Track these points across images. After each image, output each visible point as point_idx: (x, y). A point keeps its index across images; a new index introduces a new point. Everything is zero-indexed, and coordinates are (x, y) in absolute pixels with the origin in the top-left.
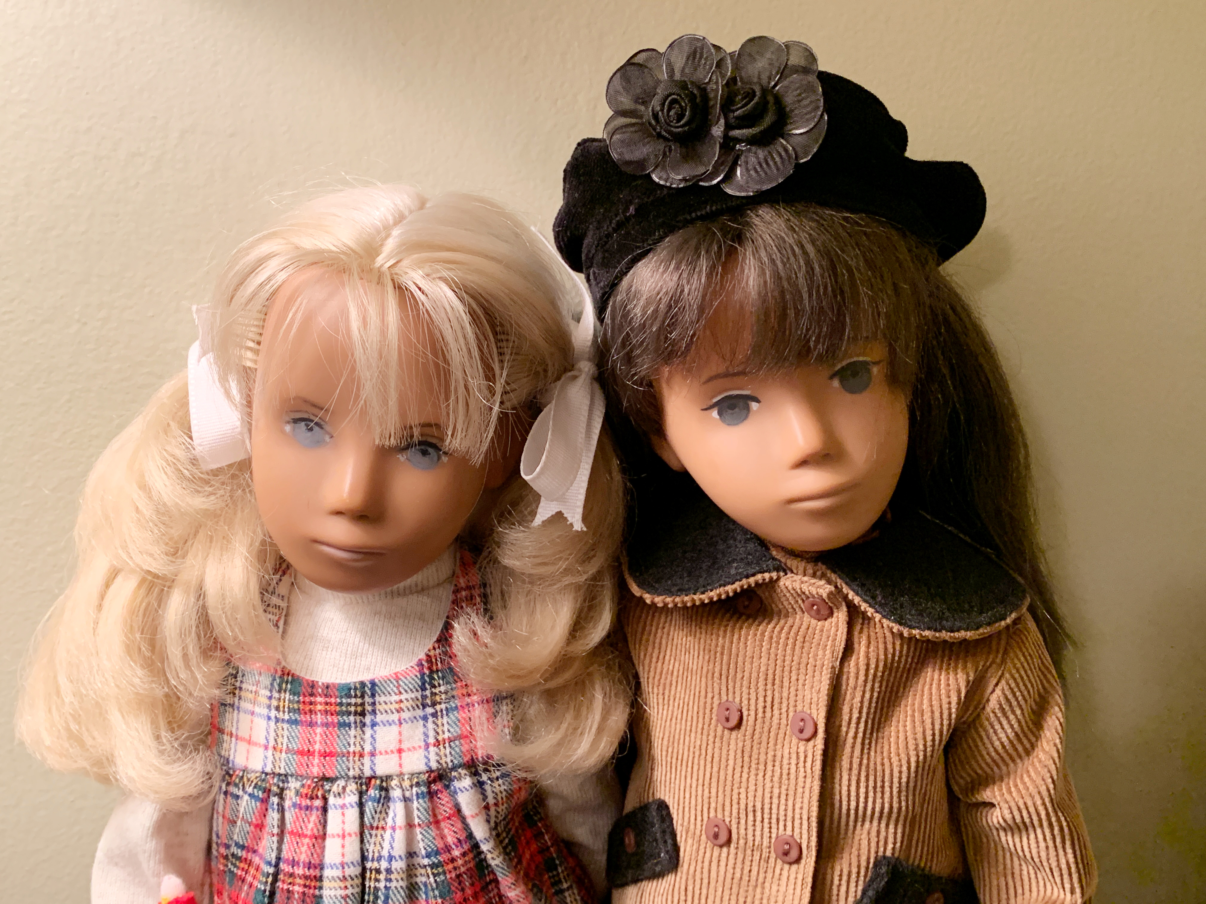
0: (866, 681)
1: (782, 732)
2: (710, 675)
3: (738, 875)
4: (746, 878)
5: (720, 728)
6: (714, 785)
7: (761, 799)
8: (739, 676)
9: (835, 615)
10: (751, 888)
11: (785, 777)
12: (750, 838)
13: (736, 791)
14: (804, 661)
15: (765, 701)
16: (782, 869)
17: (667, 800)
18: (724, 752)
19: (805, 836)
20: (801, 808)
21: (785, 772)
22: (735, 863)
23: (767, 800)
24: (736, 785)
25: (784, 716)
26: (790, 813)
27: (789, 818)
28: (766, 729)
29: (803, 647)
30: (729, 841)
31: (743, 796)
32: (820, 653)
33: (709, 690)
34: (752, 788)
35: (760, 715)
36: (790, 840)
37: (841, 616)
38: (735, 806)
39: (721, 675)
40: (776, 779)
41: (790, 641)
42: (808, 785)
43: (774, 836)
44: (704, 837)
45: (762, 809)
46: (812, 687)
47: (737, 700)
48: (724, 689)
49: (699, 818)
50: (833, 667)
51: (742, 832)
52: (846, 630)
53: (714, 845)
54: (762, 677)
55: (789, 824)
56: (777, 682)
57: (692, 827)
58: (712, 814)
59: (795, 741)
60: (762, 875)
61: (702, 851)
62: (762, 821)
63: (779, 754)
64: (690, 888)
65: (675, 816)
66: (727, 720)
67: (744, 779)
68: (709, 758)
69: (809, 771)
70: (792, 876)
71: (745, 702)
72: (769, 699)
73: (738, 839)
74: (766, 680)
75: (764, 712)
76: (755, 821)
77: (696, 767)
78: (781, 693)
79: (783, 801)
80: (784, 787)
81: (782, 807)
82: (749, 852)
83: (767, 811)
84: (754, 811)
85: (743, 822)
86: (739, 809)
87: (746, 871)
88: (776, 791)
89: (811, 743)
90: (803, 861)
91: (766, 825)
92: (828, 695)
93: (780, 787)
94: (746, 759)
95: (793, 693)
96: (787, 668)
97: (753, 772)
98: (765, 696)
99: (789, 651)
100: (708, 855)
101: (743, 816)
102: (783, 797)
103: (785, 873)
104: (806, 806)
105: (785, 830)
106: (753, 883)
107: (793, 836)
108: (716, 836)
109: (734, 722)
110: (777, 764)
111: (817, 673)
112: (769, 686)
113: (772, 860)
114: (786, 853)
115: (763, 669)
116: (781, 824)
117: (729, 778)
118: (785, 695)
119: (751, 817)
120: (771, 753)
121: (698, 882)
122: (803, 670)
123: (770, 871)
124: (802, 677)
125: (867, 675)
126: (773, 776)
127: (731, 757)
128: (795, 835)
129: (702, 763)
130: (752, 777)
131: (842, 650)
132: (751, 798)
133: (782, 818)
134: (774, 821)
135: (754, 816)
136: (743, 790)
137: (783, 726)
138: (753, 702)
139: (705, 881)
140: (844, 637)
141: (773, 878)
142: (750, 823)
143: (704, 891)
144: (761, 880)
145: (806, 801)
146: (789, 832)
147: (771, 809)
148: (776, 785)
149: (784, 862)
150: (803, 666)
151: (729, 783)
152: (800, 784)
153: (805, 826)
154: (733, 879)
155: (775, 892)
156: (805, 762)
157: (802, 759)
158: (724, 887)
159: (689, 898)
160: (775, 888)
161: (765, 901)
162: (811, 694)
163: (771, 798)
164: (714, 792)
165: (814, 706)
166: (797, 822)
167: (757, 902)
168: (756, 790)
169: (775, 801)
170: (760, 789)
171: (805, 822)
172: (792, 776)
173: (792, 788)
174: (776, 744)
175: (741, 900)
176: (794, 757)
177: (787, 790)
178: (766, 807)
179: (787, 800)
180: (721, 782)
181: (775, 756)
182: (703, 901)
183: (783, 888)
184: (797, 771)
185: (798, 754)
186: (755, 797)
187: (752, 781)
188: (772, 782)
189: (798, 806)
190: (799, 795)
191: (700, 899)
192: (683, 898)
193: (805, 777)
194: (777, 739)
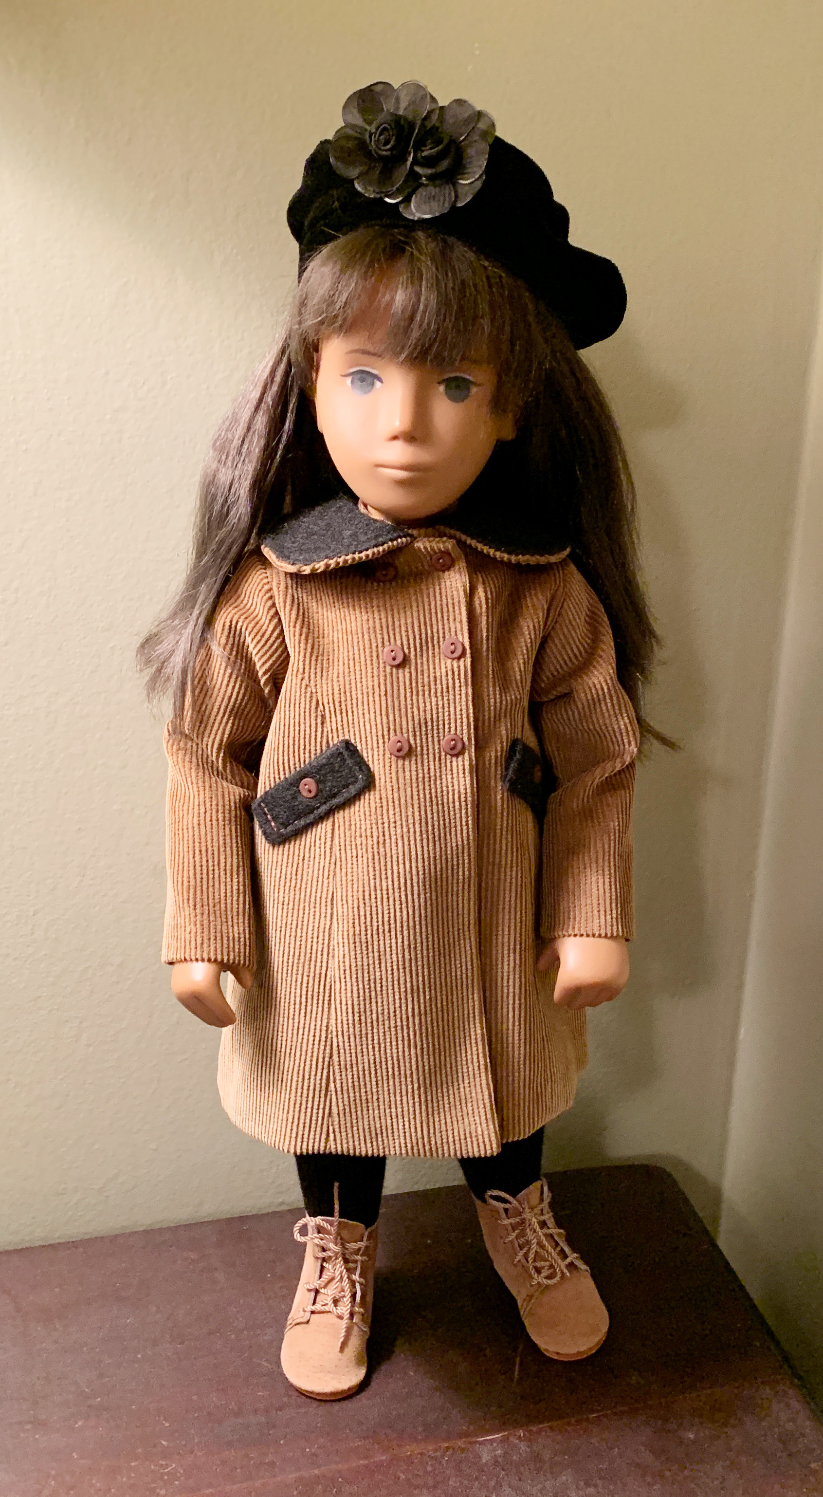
1: (437, 658)
2: (371, 629)
3: (421, 775)
4: (427, 775)
5: (388, 668)
6: (390, 711)
7: (430, 712)
8: (396, 624)
9: (458, 564)
10: (432, 782)
11: (445, 690)
12: (425, 745)
13: (409, 711)
14: (444, 601)
15: (420, 639)
16: (451, 762)
17: (349, 739)
18: (395, 685)
19: (465, 731)
20: (461, 710)
22: (417, 767)
23: (434, 712)
24: (409, 707)
25: (436, 647)
26: (452, 716)
27: (452, 721)
28: (425, 660)
29: (441, 593)
30: (409, 752)
31: (416, 713)
32: (455, 593)
33: (373, 641)
34: (422, 705)
35: (418, 652)
36: (454, 737)
37: (462, 563)
38: (410, 723)
39: (381, 627)
40: (439, 694)
41: (430, 591)
42: (463, 692)
43: (442, 738)
44: (388, 755)
45: (432, 719)
46: (455, 620)
47: (399, 642)
48: (386, 637)
49: (382, 741)
50: (466, 602)
51: (418, 742)
52: (467, 575)
53: (398, 757)
54: (416, 620)
56: (427, 622)
57: (376, 750)
58: (394, 734)
59: (449, 661)
60: (438, 770)
61: (387, 765)
62: (432, 729)
63: (438, 674)
64: (384, 796)
66: (394, 659)
67: (415, 701)
68: (383, 693)
69: (463, 681)
71: (405, 643)
72: (423, 637)
73: (416, 748)
75: (421, 649)
76: (427, 730)
77: (371, 704)
78: (432, 629)
79: (446, 709)
80: (445, 699)
81: (446, 714)
82: (425, 756)
83: (435, 720)
84: (426, 723)
85: (418, 733)
86: (414, 725)
88: (440, 703)
89: (462, 660)
90: (466, 751)
91: (436, 731)
92: (467, 622)
93: (443, 699)
94: (414, 685)
95: (440, 627)
96: (433, 611)
97: (421, 693)
98: (420, 634)
100: (394, 766)
101: (417, 729)
102: (446, 705)
103: (454, 763)
104: (464, 707)
105: (450, 731)
107: (456, 734)
108: (399, 750)
109: (399, 660)
110: (438, 682)
111: (457, 608)
112: (422, 627)
113: (443, 757)
114: (453, 749)
115: (415, 614)
116: (447, 726)
117: (403, 703)
118: (435, 630)
119: (423, 729)
120: (432, 675)
121: (389, 789)
122: (445, 610)
123: (443, 765)
124: (445, 614)
126: (436, 693)
127: (401, 687)
128: (458, 732)
129: (377, 698)
130: (421, 697)
131: (468, 588)
132: (422, 713)
133: (446, 723)
135: (426, 727)
136: (415, 710)
137: (437, 654)
138: (412, 645)
139: (395, 787)
140: (467, 578)
141: (446, 770)
143: (396, 795)
145: (464, 703)
146: (453, 732)
147: (438, 717)
148: (440, 698)
149: (452, 756)
150: (444, 606)
152: (457, 692)
153: (465, 724)
154: (417, 779)
155: (450, 780)
156: (459, 675)
157: (456, 673)
158: (412, 787)
159: (385, 804)
160: (449, 777)
161: (445, 789)
162: (455, 624)
163: (437, 709)
164: (391, 718)
165: (459, 632)
166: (459, 721)
167: (439, 790)
168: (425, 706)
169: (440, 710)
170: (428, 704)
171: (465, 720)
172: (450, 689)
173: (451, 697)
174: (434, 668)
175: (427, 792)
176: (450, 673)
177: (448, 700)
178: (435, 716)
179: (449, 708)
180: (396, 708)
181: (435, 677)
182: (397, 802)
183: (455, 775)
184: (454, 684)
185: (453, 670)
186: (425, 711)
187: (421, 701)
188: (436, 697)
189: (458, 709)
190: (457, 701)
191: (393, 802)
192: (379, 805)
193: (460, 686)
194: (434, 665)
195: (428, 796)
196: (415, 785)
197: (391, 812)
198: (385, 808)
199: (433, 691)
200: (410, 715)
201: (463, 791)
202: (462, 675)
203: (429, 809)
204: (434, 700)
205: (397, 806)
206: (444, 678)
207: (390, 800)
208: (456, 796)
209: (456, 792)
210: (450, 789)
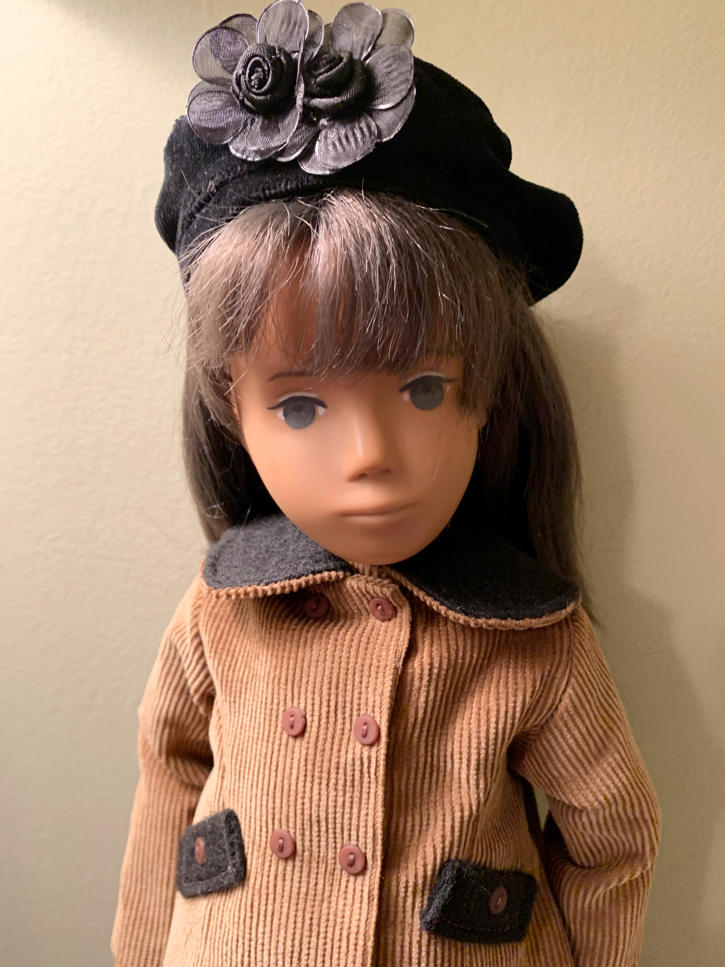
0: (429, 681)
1: (346, 737)
2: (276, 680)
3: (304, 890)
4: (312, 892)
5: (285, 735)
6: (278, 794)
7: (324, 809)
8: (304, 680)
9: (399, 614)
10: (317, 903)
11: (349, 783)
12: (315, 849)
13: (299, 801)
14: (367, 662)
15: (329, 706)
16: (348, 881)
17: (235, 810)
18: (289, 760)
19: (370, 846)
20: (366, 816)
21: (349, 778)
22: (301, 877)
23: (331, 810)
24: (300, 795)
25: (348, 721)
26: (354, 822)
27: (354, 827)
28: (330, 735)
29: (366, 649)
30: (294, 854)
31: (307, 806)
32: (384, 653)
33: (276, 696)
34: (315, 797)
35: (324, 720)
36: (355, 850)
37: (405, 615)
38: (299, 817)
39: (287, 680)
40: (340, 787)
41: (354, 644)
42: (372, 791)
43: (339, 846)
44: (269, 851)
45: (327, 819)
46: (375, 689)
47: (302, 706)
48: (289, 694)
49: (264, 829)
50: (396, 668)
51: (307, 843)
52: (408, 629)
53: (280, 858)
54: (326, 680)
55: (354, 833)
56: (341, 685)
57: (258, 838)
58: (276, 826)
59: (359, 746)
60: (328, 888)
61: (267, 864)
62: (327, 832)
63: (342, 760)
64: (256, 904)
65: (242, 826)
66: (292, 727)
67: (308, 789)
68: (274, 768)
69: (373, 776)
70: (358, 888)
71: (309, 707)
72: (332, 703)
73: (303, 851)
74: (330, 683)
75: (328, 717)
76: (319, 831)
77: (261, 776)
78: (345, 696)
79: (347, 810)
80: (348, 795)
81: (347, 816)
82: (314, 864)
83: (331, 820)
84: (319, 822)
85: (307, 833)
86: (303, 820)
87: (312, 885)
88: (340, 800)
89: (374, 749)
90: (368, 873)
91: (331, 835)
92: (391, 697)
93: (344, 795)
94: (310, 767)
95: (356, 696)
96: (351, 671)
97: (316, 781)
98: (329, 701)
99: (353, 653)
100: (273, 869)
101: (307, 827)
102: (348, 804)
103: (351, 885)
104: (370, 814)
105: (350, 839)
106: (319, 898)
107: (358, 846)
108: (281, 849)
109: (297, 729)
110: (341, 771)
111: (380, 675)
112: (333, 690)
113: (338, 872)
114: (352, 864)
115: (327, 672)
116: (346, 833)
118: (348, 699)
119: (315, 829)
120: (334, 760)
121: (264, 897)
122: (366, 672)
123: (336, 883)
124: (365, 680)
125: (430, 675)
126: (336, 784)
127: (295, 765)
128: (360, 844)
129: (267, 772)
131: (404, 650)
132: (314, 808)
133: (346, 828)
134: (338, 831)
135: (319, 826)
136: (307, 800)
137: (346, 731)
138: (317, 707)
139: (271, 897)
140: (407, 636)
141: (339, 890)
142: (315, 834)
143: (270, 908)
144: (327, 894)
145: (370, 808)
146: (353, 842)
147: (335, 818)
148: (340, 793)
149: (350, 874)
150: (366, 668)
151: (293, 793)
152: (365, 790)
153: (370, 835)
154: (299, 893)
155: (340, 907)
156: (369, 767)
157: (366, 765)
158: (290, 902)
159: (255, 915)
160: (341, 902)
161: (331, 917)
162: (374, 696)
163: (335, 807)
164: (278, 804)
165: (377, 709)
166: (362, 830)
167: (324, 918)
168: (320, 799)
169: (339, 809)
170: (324, 798)
171: (370, 830)
172: (356, 783)
173: (356, 794)
174: (339, 751)
175: (308, 916)
176: (358, 763)
177: (352, 797)
178: (331, 816)
179: (351, 808)
180: (285, 792)
181: (338, 763)
182: (269, 918)
183: (349, 902)
184: (362, 777)
185: (362, 759)
186: (319, 806)
187: (316, 791)
188: (336, 789)
189: (363, 812)
190: (364, 801)
191: (265, 916)
192: (249, 914)
193: (369, 782)
194: (340, 745)
195: (307, 922)
196: (294, 901)
197: (261, 930)
198: (255, 921)
199: (333, 782)
200: (299, 806)
201: (354, 929)
202: (372, 770)
203: (305, 940)
204: (332, 793)
205: (268, 924)
206: (349, 768)
207: (262, 913)
208: (345, 933)
209: (346, 926)
210: (339, 920)
